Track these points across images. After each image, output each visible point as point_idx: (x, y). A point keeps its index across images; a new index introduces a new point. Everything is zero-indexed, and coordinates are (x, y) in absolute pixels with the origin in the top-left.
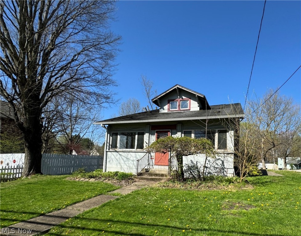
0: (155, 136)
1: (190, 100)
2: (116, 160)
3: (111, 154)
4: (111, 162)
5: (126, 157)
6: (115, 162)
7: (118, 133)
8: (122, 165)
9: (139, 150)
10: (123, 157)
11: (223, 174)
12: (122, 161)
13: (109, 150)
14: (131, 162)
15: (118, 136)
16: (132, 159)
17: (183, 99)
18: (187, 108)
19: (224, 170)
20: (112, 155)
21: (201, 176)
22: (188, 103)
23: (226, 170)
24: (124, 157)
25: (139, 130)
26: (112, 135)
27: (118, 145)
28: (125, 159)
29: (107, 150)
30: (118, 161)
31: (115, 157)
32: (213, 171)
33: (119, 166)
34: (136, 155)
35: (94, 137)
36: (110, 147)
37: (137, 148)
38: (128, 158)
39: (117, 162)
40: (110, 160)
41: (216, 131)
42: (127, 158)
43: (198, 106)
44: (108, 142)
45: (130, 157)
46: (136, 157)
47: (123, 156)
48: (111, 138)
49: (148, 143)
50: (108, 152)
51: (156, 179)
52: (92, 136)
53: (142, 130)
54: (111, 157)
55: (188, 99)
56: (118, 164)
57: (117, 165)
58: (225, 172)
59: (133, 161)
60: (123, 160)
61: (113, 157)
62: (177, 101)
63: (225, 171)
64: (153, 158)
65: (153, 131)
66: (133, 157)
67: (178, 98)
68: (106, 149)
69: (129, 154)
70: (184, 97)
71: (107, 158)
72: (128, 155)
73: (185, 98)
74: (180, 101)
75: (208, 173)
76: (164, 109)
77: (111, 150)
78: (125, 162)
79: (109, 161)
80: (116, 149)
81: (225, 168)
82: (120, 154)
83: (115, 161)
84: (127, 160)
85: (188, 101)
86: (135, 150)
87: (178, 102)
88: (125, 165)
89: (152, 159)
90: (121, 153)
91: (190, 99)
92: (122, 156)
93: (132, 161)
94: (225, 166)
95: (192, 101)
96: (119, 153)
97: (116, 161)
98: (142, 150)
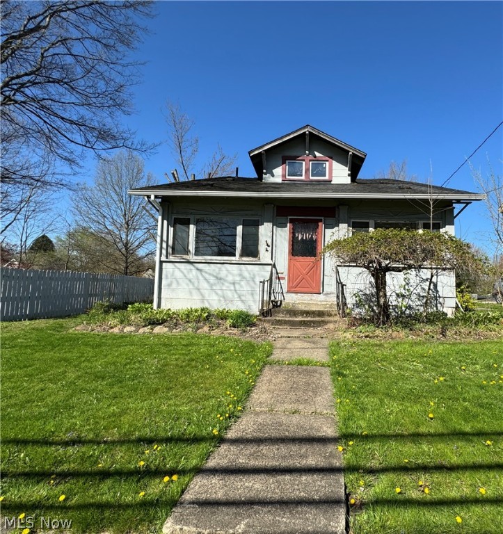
0: (287, 229)
1: (330, 160)
2: (189, 283)
3: (173, 267)
4: (174, 285)
5: (215, 274)
6: (186, 287)
7: (189, 219)
8: (206, 293)
9: (245, 259)
10: (207, 276)
11: (435, 308)
12: (204, 285)
13: (167, 257)
14: (228, 287)
15: (192, 227)
16: (230, 278)
17: (315, 157)
18: (325, 176)
19: (437, 300)
20: (177, 271)
21: (393, 314)
22: (325, 168)
23: (441, 300)
24: (210, 274)
25: (247, 215)
26: (175, 223)
27: (192, 247)
28: (212, 280)
29: (163, 258)
30: (193, 284)
31: (185, 276)
32: (415, 303)
33: (196, 296)
34: (241, 270)
35: (29, 232)
36: (170, 250)
37: (242, 255)
38: (219, 276)
39: (191, 287)
40: (172, 282)
41: (420, 226)
42: (217, 278)
43: (349, 175)
44: (165, 238)
45: (227, 276)
46: (240, 275)
47: (206, 272)
48: (171, 229)
49: (270, 244)
50: (164, 264)
51: (314, 322)
52: (25, 229)
53: (252, 215)
54: (173, 275)
55: (328, 159)
56: (194, 292)
57: (191, 293)
58: (439, 305)
59: (234, 284)
60: (208, 282)
61: (178, 274)
62: (304, 160)
63: (440, 303)
64: (283, 278)
65: (281, 219)
66: (233, 275)
67: (305, 154)
68: (161, 256)
69: (223, 269)
70: (317, 154)
71: (163, 276)
72: (220, 269)
73: (321, 155)
74: (310, 160)
75: (407, 308)
76: (273, 176)
77: (171, 258)
78: (211, 285)
79: (169, 285)
80: (185, 257)
81: (440, 297)
82: (198, 269)
83: (184, 285)
84: (216, 281)
85: (327, 163)
86: (237, 259)
87: (304, 163)
88: (214, 294)
89: (279, 279)
90: (200, 266)
91: (331, 158)
92: (203, 274)
93: (231, 283)
94: (440, 294)
95: (334, 163)
96: (195, 264)
97: (187, 285)
98: (254, 259)
